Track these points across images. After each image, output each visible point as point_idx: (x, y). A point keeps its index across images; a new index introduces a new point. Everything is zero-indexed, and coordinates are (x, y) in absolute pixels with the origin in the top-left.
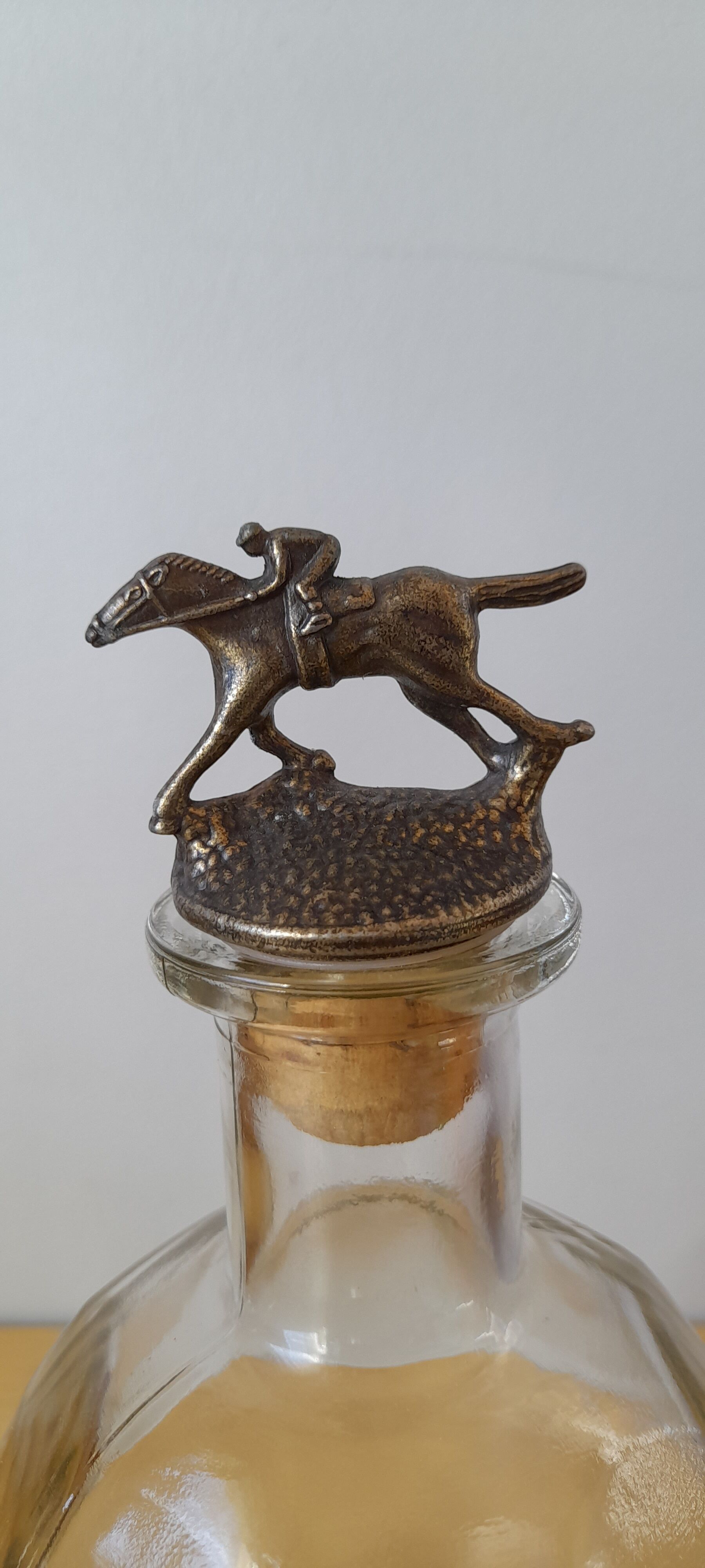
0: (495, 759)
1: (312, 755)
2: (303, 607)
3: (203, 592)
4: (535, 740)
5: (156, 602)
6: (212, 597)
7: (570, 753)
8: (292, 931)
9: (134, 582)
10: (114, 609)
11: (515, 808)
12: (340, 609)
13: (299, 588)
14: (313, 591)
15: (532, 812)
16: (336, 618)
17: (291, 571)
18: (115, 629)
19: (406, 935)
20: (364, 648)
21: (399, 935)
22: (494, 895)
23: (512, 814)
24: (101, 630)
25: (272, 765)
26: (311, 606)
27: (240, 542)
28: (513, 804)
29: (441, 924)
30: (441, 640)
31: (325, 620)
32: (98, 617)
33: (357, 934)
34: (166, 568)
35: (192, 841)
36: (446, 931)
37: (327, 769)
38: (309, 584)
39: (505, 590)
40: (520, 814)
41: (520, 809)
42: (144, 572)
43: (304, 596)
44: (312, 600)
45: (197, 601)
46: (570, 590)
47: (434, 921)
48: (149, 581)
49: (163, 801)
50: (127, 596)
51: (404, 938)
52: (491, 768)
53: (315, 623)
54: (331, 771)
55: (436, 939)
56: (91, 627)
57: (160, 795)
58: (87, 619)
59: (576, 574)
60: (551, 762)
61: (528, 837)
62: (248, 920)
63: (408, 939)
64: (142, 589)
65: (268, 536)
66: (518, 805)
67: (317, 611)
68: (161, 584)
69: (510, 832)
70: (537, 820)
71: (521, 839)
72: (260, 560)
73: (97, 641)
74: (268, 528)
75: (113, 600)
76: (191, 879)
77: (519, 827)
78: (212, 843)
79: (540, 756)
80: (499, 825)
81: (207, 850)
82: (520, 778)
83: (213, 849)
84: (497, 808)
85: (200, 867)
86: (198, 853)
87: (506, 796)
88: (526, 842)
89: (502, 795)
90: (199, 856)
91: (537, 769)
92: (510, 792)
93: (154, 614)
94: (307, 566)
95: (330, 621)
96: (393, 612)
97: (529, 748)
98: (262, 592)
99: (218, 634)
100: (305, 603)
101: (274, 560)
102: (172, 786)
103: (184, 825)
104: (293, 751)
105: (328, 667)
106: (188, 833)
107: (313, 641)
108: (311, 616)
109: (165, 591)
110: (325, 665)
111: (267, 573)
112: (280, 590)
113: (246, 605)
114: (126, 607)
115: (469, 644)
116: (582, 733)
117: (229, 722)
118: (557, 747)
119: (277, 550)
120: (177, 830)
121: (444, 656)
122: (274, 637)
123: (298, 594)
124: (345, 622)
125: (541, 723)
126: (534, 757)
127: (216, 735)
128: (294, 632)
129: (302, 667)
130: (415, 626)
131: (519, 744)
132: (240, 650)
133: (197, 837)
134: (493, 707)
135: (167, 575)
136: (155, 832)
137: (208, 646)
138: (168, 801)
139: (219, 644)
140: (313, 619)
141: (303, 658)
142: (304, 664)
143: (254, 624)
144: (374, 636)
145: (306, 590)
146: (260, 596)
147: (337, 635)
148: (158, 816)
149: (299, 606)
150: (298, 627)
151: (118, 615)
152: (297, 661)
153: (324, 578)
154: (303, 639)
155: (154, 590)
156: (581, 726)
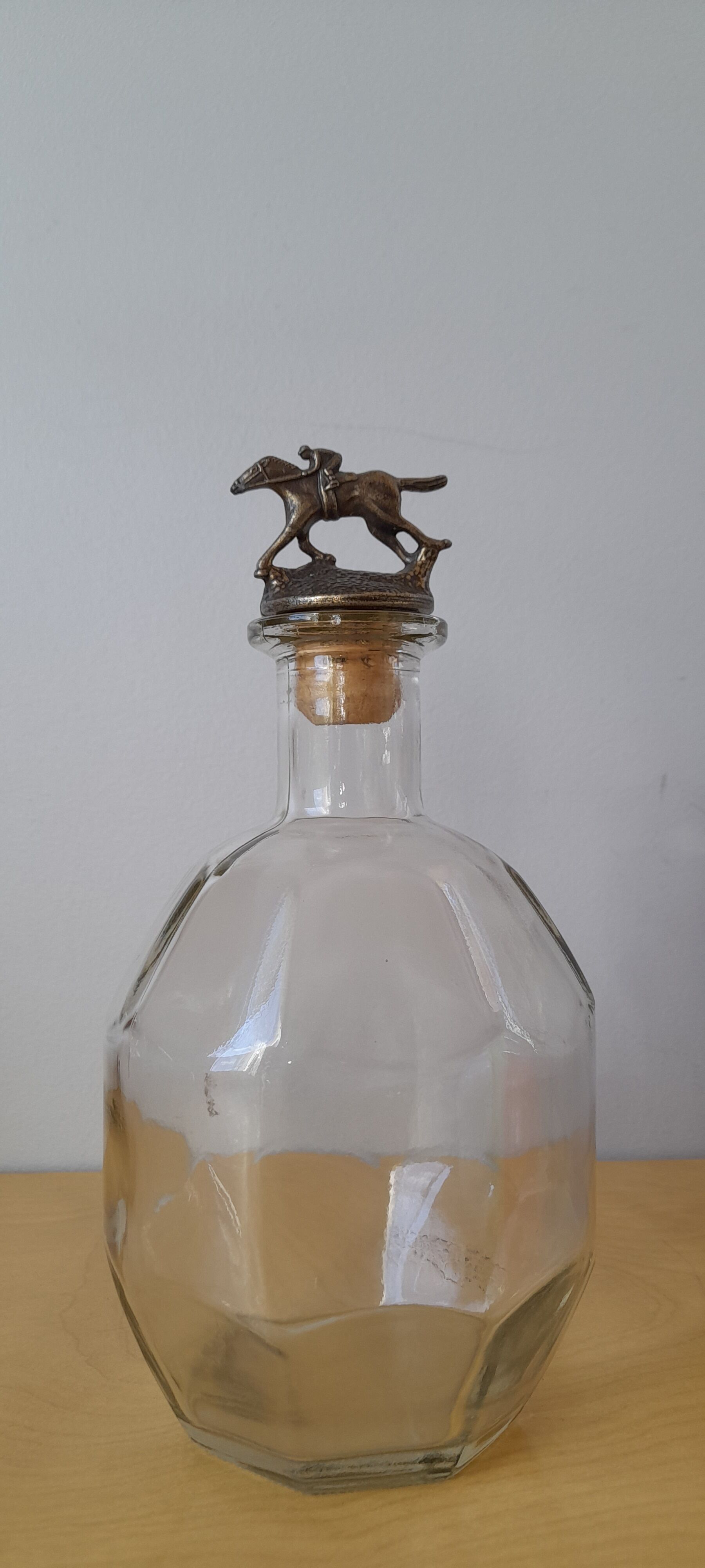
0: (408, 560)
2: (327, 478)
3: (284, 471)
4: (427, 546)
5: (264, 473)
6: (286, 474)
7: (442, 554)
8: (324, 595)
9: (256, 465)
10: (245, 476)
11: (418, 575)
12: (343, 480)
13: (325, 471)
14: (331, 472)
15: (425, 579)
16: (341, 484)
17: (321, 465)
18: (245, 485)
19: (373, 596)
20: (353, 498)
21: (370, 596)
22: (409, 592)
23: (416, 577)
24: (239, 484)
25: (307, 559)
26: (330, 478)
27: (300, 452)
28: (416, 573)
29: (387, 595)
30: (386, 496)
31: (336, 484)
32: (238, 480)
33: (351, 595)
34: (269, 460)
35: (273, 580)
36: (389, 598)
37: (332, 560)
38: (330, 469)
39: (412, 482)
40: (419, 578)
41: (420, 576)
42: (259, 462)
43: (327, 473)
44: (331, 475)
45: (282, 475)
46: (440, 485)
47: (385, 594)
48: (262, 465)
49: (261, 562)
50: (251, 471)
51: (371, 598)
52: (406, 563)
53: (333, 484)
54: (334, 562)
55: (385, 601)
56: (234, 484)
57: (261, 559)
59: (444, 480)
60: (434, 556)
61: (423, 586)
62: (304, 595)
63: (373, 599)
64: (258, 468)
65: (313, 451)
67: (333, 479)
68: (266, 466)
69: (416, 584)
70: (427, 583)
71: (420, 586)
72: (308, 462)
73: (236, 490)
74: (312, 448)
75: (245, 473)
76: (273, 595)
77: (419, 583)
78: (283, 580)
79: (429, 554)
80: (411, 581)
81: (281, 583)
82: (420, 563)
83: (283, 583)
84: (409, 575)
85: (278, 589)
86: (276, 584)
87: (413, 570)
88: (423, 589)
89: (412, 571)
90: (277, 586)
91: (427, 559)
92: (415, 569)
93: (263, 479)
94: (328, 463)
95: (338, 485)
96: (365, 483)
97: (423, 550)
98: (309, 472)
99: (289, 489)
100: (328, 477)
101: (314, 461)
102: (266, 555)
103: (271, 573)
104: (316, 552)
105: (337, 506)
106: (272, 576)
107: (331, 492)
108: (330, 481)
109: (268, 470)
110: (336, 504)
111: (311, 466)
112: (317, 472)
113: (302, 477)
114: (250, 475)
115: (397, 500)
116: (447, 545)
117: (292, 527)
118: (436, 551)
119: (316, 457)
120: (266, 578)
121: (387, 503)
122: (313, 492)
123: (325, 473)
124: (345, 487)
125: (429, 539)
126: (426, 553)
127: (287, 532)
128: (322, 490)
129: (325, 504)
130: (374, 489)
131: (419, 549)
132: (298, 497)
133: (276, 578)
134: (408, 531)
135: (269, 463)
136: (257, 576)
137: (284, 498)
138: (264, 562)
139: (289, 495)
140: (331, 483)
141: (326, 500)
142: (327, 503)
143: (305, 486)
144: (357, 493)
145: (328, 471)
146: (308, 476)
147: (341, 492)
148: (258, 569)
149: (325, 479)
150: (324, 487)
151: (247, 478)
152: (323, 502)
153: (336, 469)
154: (327, 492)
155: (264, 468)
156: (446, 542)
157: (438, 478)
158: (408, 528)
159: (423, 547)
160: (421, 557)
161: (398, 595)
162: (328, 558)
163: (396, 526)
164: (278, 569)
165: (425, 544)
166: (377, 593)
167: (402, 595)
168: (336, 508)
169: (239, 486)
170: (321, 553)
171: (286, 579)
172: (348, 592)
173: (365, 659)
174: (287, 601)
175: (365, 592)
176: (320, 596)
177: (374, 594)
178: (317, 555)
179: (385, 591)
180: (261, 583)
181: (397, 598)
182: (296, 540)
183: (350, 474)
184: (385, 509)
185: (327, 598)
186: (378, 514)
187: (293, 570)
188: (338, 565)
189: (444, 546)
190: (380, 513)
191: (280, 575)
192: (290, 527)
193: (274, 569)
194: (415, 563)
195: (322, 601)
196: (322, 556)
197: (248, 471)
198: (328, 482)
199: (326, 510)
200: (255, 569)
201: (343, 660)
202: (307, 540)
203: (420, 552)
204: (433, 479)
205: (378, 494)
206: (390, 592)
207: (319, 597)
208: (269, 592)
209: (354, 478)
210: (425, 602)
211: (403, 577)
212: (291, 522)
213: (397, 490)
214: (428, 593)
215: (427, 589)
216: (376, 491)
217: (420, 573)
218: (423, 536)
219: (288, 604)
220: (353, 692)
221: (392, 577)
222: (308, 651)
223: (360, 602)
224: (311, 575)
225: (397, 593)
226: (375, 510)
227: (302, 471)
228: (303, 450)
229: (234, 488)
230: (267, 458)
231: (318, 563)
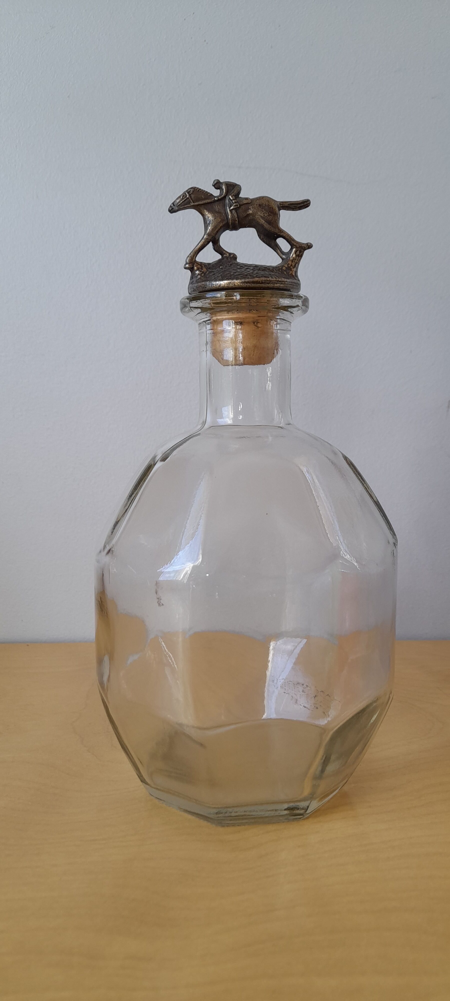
0: (284, 257)
1: (230, 254)
2: (231, 202)
3: (203, 197)
4: (297, 247)
5: (190, 198)
6: (205, 199)
7: (306, 252)
8: (229, 280)
9: (184, 193)
10: (178, 201)
12: (241, 203)
13: (230, 197)
14: (234, 198)
15: (295, 269)
17: (227, 193)
18: (178, 206)
20: (248, 215)
21: (258, 281)
22: (284, 278)
23: (289, 268)
24: (174, 206)
26: (233, 201)
27: (214, 184)
29: (270, 280)
30: (270, 213)
31: (237, 205)
32: (173, 204)
33: (247, 280)
34: (193, 190)
35: (196, 270)
36: (271, 282)
37: (235, 257)
38: (233, 195)
39: (287, 204)
40: (291, 268)
41: (291, 267)
42: (187, 191)
43: (231, 198)
44: (234, 200)
45: (202, 200)
46: (306, 206)
47: (268, 279)
48: (188, 193)
49: (188, 258)
50: (181, 197)
51: (260, 282)
52: (283, 259)
53: (235, 206)
54: (236, 258)
55: (268, 284)
56: (171, 206)
57: (188, 257)
58: (170, 203)
59: (308, 203)
60: (301, 254)
61: (294, 274)
62: (216, 280)
64: (186, 195)
65: (222, 183)
66: (291, 266)
67: (235, 202)
68: (192, 194)
69: (289, 273)
70: (296, 272)
71: (292, 274)
72: (219, 190)
73: (172, 210)
74: (221, 181)
75: (177, 199)
76: (196, 280)
77: (291, 272)
78: (203, 271)
79: (298, 252)
80: (285, 271)
81: (201, 272)
82: (291, 259)
83: (203, 272)
84: (285, 267)
85: (199, 277)
86: (198, 273)
87: (288, 264)
88: (293, 276)
89: (286, 264)
90: (199, 274)
91: (296, 256)
92: (289, 262)
93: (189, 203)
94: (232, 191)
95: (239, 206)
96: (256, 205)
97: (294, 250)
98: (219, 198)
99: (207, 210)
100: (232, 200)
101: (223, 190)
102: (192, 254)
103: (194, 266)
104: (224, 252)
105: (237, 220)
106: (195, 268)
107: (234, 211)
108: (233, 204)
109: (193, 196)
110: (237, 219)
111: (221, 193)
112: (225, 197)
113: (215, 201)
114: (181, 200)
115: (277, 216)
116: (309, 246)
117: (209, 235)
118: (302, 250)
119: (224, 187)
120: (192, 269)
121: (270, 218)
122: (222, 211)
123: (230, 198)
124: (243, 207)
125: (298, 243)
126: (296, 252)
127: (205, 238)
128: (228, 210)
129: (230, 219)
130: (262, 209)
131: (291, 249)
132: (213, 214)
133: (198, 269)
134: (284, 238)
135: (193, 191)
136: (185, 268)
137: (203, 215)
138: (190, 258)
139: (207, 213)
140: (234, 205)
141: (231, 217)
142: (231, 218)
143: (217, 207)
144: (250, 212)
145: (232, 197)
146: (219, 200)
147: (240, 211)
148: (186, 264)
149: (230, 202)
150: (230, 208)
151: (179, 202)
152: (229, 217)
153: (237, 195)
154: (231, 211)
155: (190, 195)
156: (309, 244)
157: (304, 201)
158: (284, 235)
159: (294, 248)
160: (293, 255)
161: (277, 280)
162: (232, 256)
163: (276, 234)
164: (199, 263)
165: (295, 246)
166: (263, 279)
167: (280, 280)
168: (237, 222)
169: (174, 207)
170: (227, 252)
171: (204, 270)
172: (244, 278)
173: (255, 323)
174: (205, 284)
175: (255, 278)
176: (227, 280)
177: (261, 279)
178: (225, 254)
179: (268, 277)
180: (189, 273)
181: (277, 282)
182: (211, 244)
183: (247, 199)
184: (269, 223)
185: (231, 282)
186: (265, 225)
187: (209, 264)
188: (238, 260)
189: (308, 247)
190: (266, 226)
191: (201, 267)
192: (207, 235)
193: (197, 264)
194: (288, 258)
195: (227, 284)
196: (228, 254)
197: (180, 197)
198: (232, 204)
199: (230, 224)
200: (185, 263)
201: (241, 323)
202: (218, 244)
203: (292, 251)
204: (301, 202)
205: (264, 212)
206: (272, 278)
207: (226, 282)
208: (194, 278)
209: (249, 202)
210: (295, 284)
211: (280, 268)
212: (208, 232)
213: (277, 209)
214: (296, 278)
215: (297, 276)
216: (263, 210)
217: (291, 265)
218: (294, 240)
219: (206, 286)
220: (247, 344)
221: (274, 268)
222: (219, 318)
223: (252, 284)
224: (221, 267)
225: (276, 278)
226: (263, 223)
227: (215, 197)
228: (215, 182)
229: (170, 209)
230: (192, 188)
231: (225, 259)
